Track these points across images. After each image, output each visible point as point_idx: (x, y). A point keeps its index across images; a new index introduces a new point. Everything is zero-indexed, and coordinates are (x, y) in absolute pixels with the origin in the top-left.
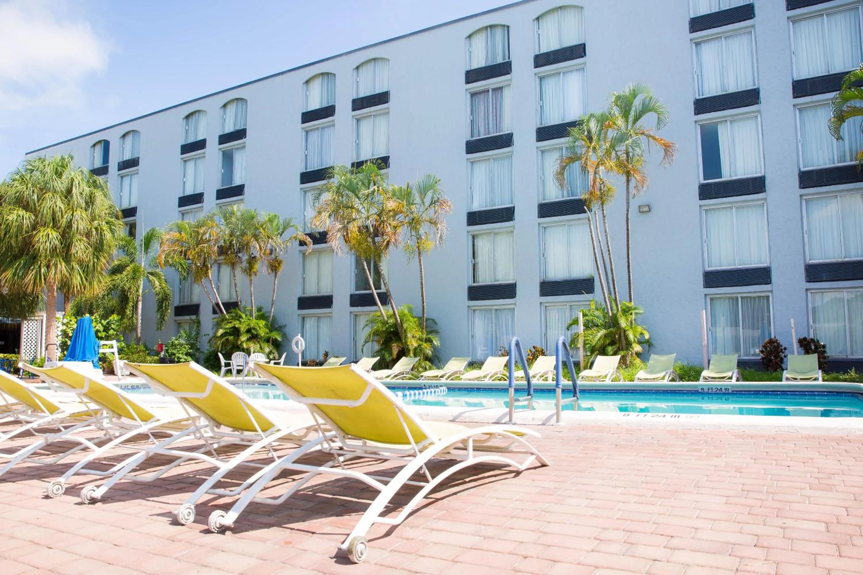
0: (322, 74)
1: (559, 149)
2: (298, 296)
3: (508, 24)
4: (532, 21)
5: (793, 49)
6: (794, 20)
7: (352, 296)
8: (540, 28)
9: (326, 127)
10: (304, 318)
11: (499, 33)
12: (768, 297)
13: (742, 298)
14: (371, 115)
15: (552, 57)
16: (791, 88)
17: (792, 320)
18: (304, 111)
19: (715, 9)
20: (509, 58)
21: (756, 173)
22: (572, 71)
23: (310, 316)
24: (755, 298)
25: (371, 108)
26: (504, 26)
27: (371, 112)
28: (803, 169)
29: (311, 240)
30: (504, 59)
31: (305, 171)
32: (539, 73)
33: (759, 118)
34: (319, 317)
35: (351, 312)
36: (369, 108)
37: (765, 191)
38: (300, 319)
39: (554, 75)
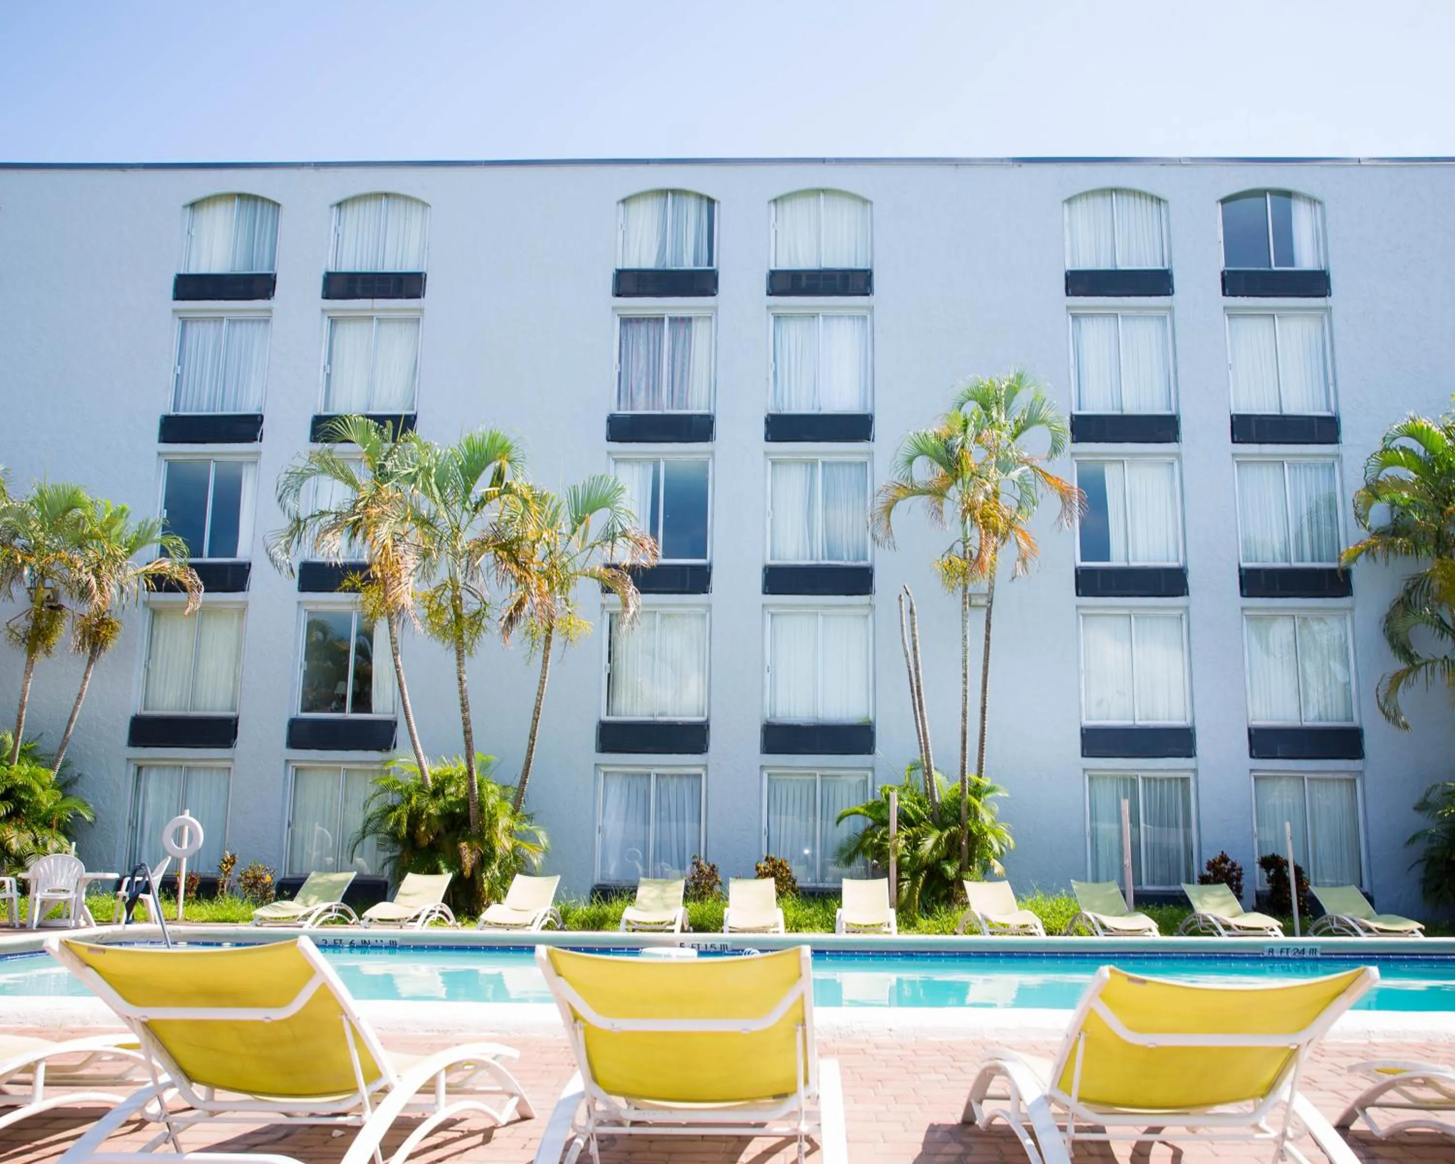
0: (241, 196)
1: (806, 464)
2: (132, 713)
3: (712, 195)
4: (766, 204)
5: (1230, 362)
6: (1232, 314)
7: (294, 724)
8: (779, 220)
9: (241, 321)
10: (140, 768)
11: (692, 210)
12: (1185, 780)
13: (1144, 778)
14: (372, 318)
15: (804, 282)
16: (1229, 425)
17: (1288, 825)
18: (182, 272)
19: (1104, 265)
20: (710, 263)
21: (1168, 561)
22: (839, 317)
23: (160, 766)
24: (1162, 780)
25: (376, 301)
26: (700, 196)
27: (373, 310)
28: (1244, 565)
29: (200, 582)
30: (696, 263)
31: (172, 413)
32: (776, 306)
33: (1176, 464)
34: (189, 769)
35: (287, 761)
36: (370, 301)
37: (1188, 594)
38: (133, 770)
39: (802, 316)
